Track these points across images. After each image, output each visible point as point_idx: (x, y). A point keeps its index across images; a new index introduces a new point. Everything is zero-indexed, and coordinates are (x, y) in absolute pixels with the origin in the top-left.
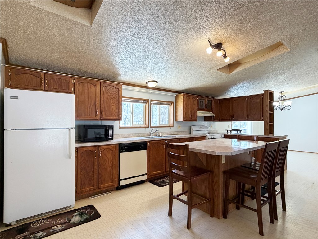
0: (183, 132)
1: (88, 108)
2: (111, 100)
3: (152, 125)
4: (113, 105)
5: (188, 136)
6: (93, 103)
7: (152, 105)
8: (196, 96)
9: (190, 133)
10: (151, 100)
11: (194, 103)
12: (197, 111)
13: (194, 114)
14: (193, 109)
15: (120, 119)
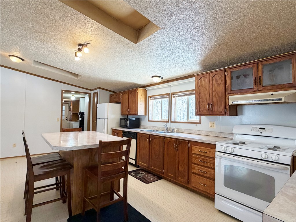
2: (133, 101)
3: (172, 120)
4: (134, 104)
6: (126, 105)
11: (219, 83)
12: (227, 95)
13: (219, 103)
14: (216, 94)
15: (136, 114)
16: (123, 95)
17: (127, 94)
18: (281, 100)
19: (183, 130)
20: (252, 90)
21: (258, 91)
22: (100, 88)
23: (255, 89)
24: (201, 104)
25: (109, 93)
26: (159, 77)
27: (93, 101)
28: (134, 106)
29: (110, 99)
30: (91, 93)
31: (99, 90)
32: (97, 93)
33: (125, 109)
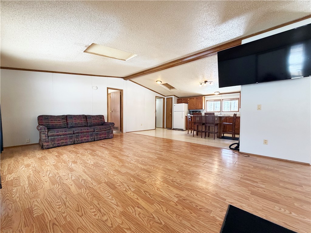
2: (199, 102)
6: (193, 104)
7: (223, 101)
15: (202, 109)
16: (190, 99)
17: (194, 99)
22: (174, 95)
25: (177, 98)
27: (167, 102)
28: (200, 105)
29: (177, 101)
30: (165, 98)
31: (173, 97)
32: (172, 98)
33: (192, 107)
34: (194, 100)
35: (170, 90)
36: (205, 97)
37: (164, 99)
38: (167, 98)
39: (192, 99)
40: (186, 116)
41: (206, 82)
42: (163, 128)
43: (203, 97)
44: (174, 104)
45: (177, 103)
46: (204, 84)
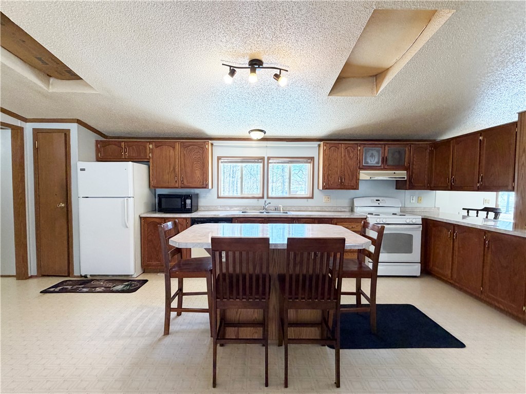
0: (335, 208)
1: (167, 175)
2: (193, 163)
3: (270, 195)
4: (196, 169)
5: (346, 215)
6: (172, 169)
7: (270, 165)
8: (356, 144)
9: (352, 210)
10: (269, 158)
11: (352, 157)
12: (358, 170)
13: (350, 177)
14: (348, 168)
15: (206, 187)
16: (157, 147)
17: (174, 148)
18: (404, 178)
19: (290, 208)
20: (380, 168)
21: (384, 169)
22: (79, 122)
23: (382, 167)
24: (331, 177)
25: (94, 137)
26: (262, 131)
27: (36, 150)
28: (198, 173)
29: (98, 151)
30: (22, 129)
31: (74, 128)
32: (66, 134)
33: (166, 177)
34: (175, 153)
35: (48, 84)
36: (212, 144)
37: (17, 133)
38: (36, 132)
39: (165, 147)
40: (141, 218)
41: (255, 64)
42: (22, 274)
43: (210, 142)
44: (77, 163)
45: (99, 159)
46: (244, 74)
